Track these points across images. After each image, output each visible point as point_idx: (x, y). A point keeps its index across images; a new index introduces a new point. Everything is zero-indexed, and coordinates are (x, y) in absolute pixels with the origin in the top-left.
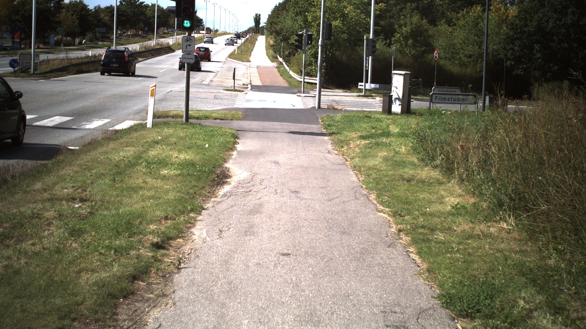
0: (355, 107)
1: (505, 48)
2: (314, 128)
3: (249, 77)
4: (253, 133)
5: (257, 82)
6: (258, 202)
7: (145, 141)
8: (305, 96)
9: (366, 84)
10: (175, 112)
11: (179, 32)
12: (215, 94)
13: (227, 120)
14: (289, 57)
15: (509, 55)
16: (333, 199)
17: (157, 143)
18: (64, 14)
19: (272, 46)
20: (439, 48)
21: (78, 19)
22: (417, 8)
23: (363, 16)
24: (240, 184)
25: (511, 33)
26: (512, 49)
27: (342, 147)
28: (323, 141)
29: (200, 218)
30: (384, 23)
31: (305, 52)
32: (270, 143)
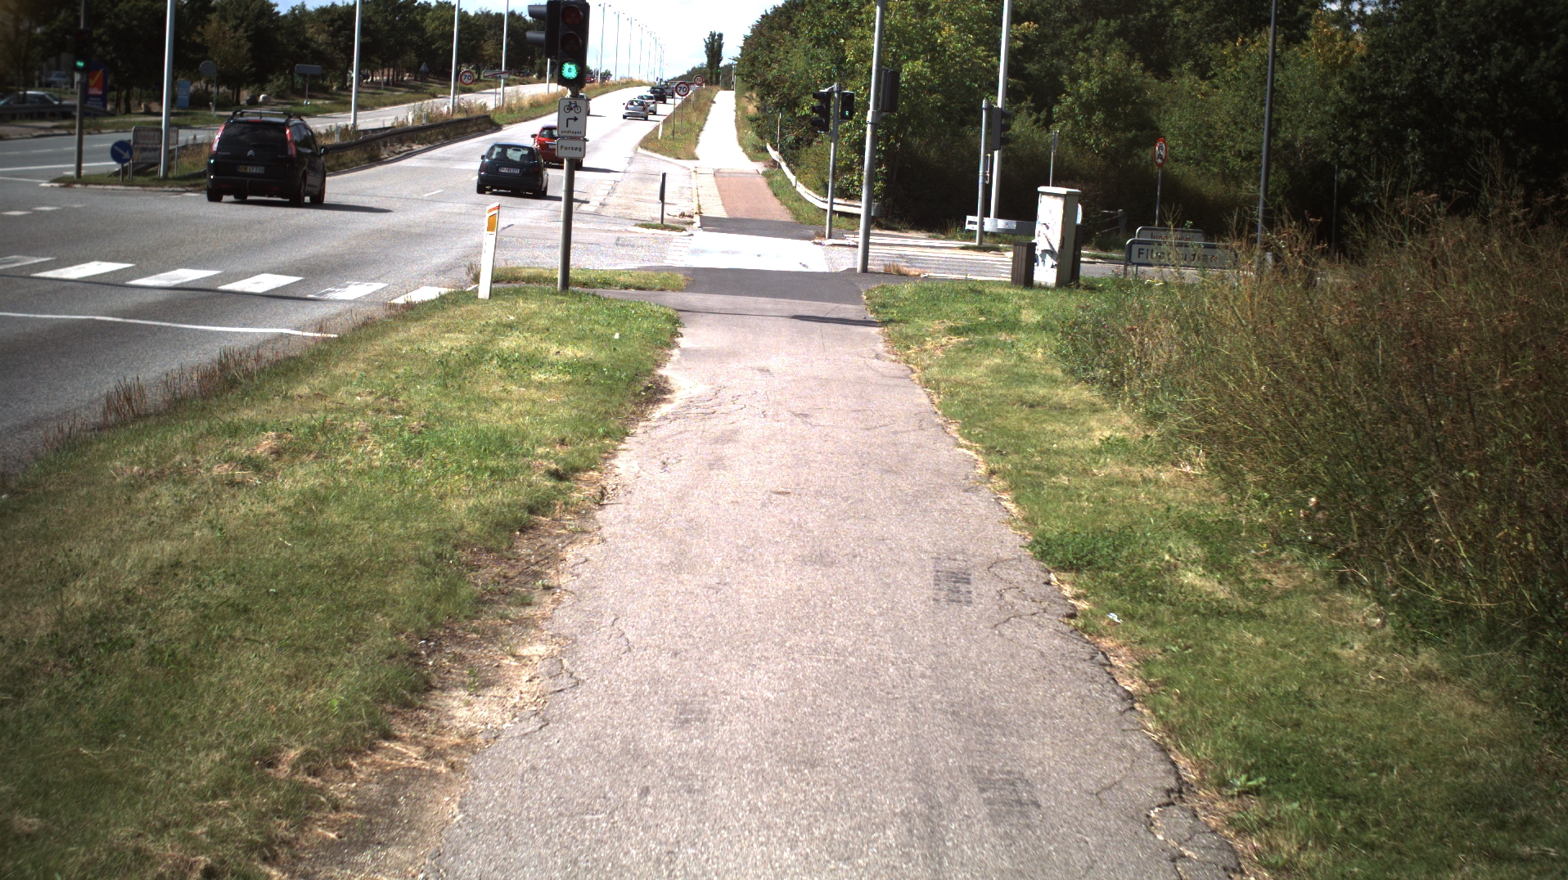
0: (951, 270)
1: (1334, 138)
2: (850, 310)
3: (695, 198)
4: (712, 316)
5: (716, 210)
6: (730, 427)
7: (483, 323)
8: (834, 245)
9: (986, 220)
10: (531, 271)
11: (512, 77)
12: (617, 235)
13: (651, 289)
14: (798, 148)
15: (1344, 153)
16: (876, 427)
17: (510, 326)
18: (214, 25)
19: (752, 120)
20: (1173, 135)
21: (249, 38)
22: (1122, 32)
23: (981, 51)
24: (690, 403)
25: (1350, 100)
26: (1354, 140)
27: (909, 349)
28: (867, 336)
29: (623, 446)
30: (1037, 67)
31: (836, 138)
32: (750, 337)
